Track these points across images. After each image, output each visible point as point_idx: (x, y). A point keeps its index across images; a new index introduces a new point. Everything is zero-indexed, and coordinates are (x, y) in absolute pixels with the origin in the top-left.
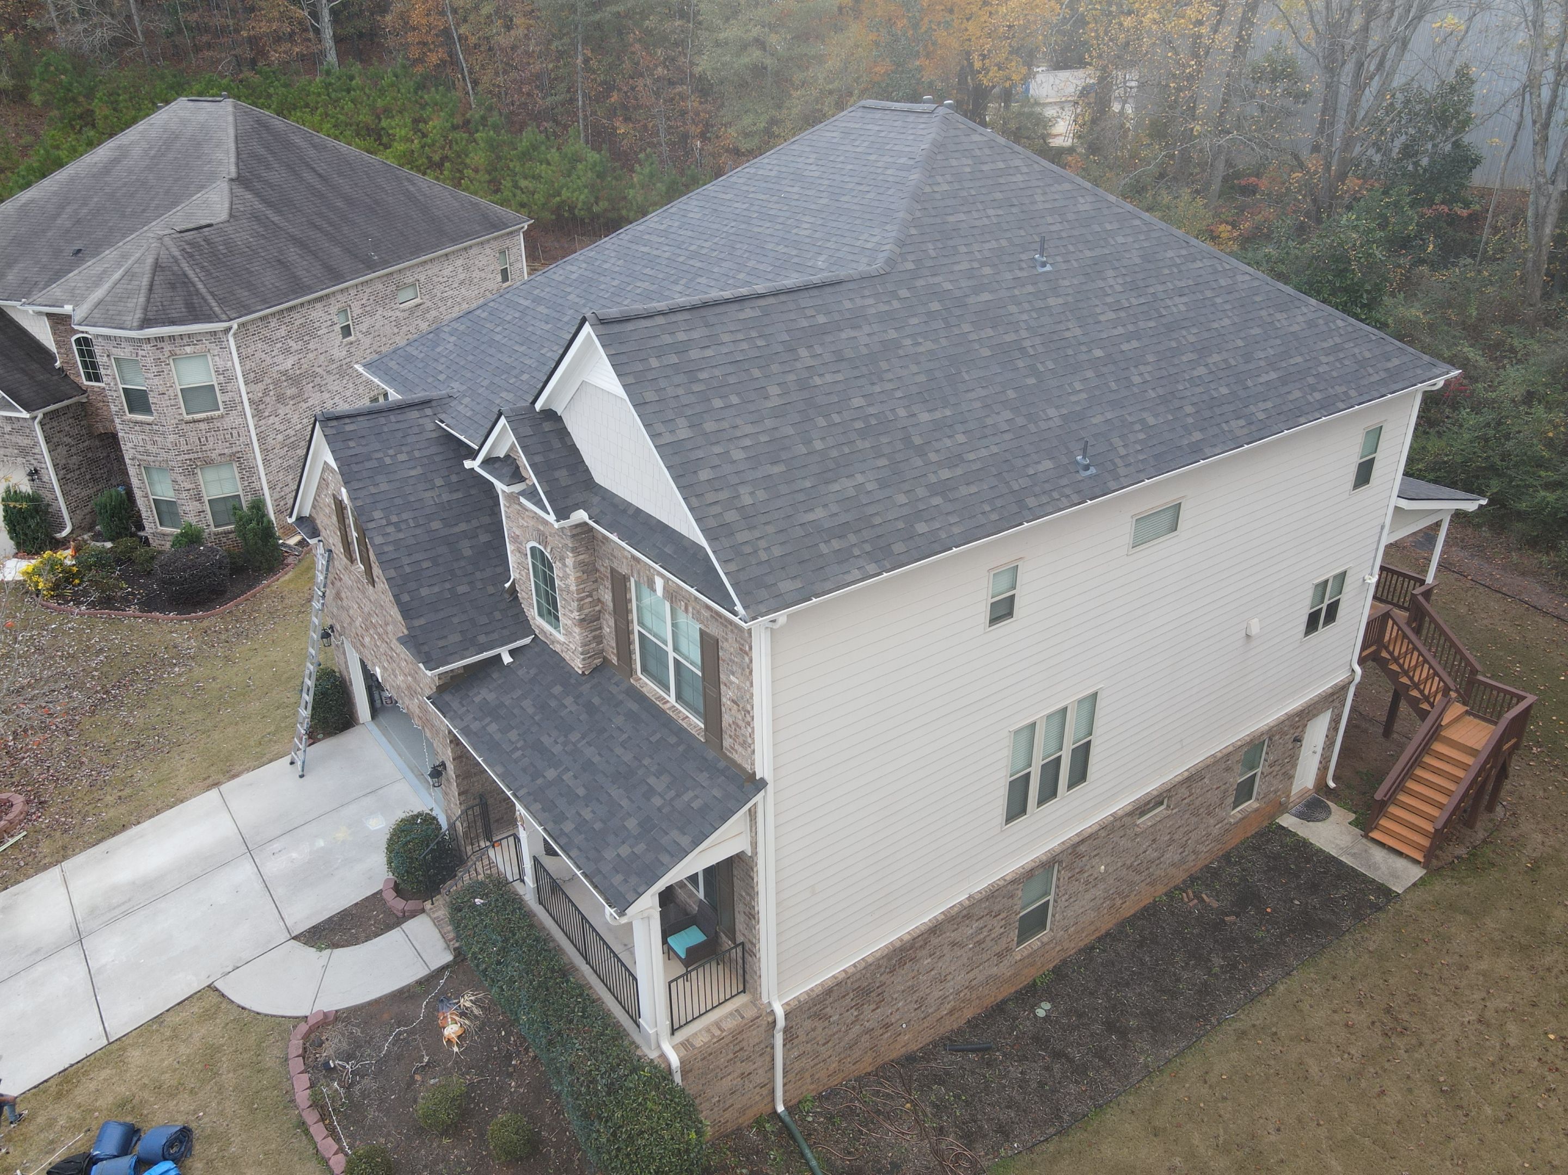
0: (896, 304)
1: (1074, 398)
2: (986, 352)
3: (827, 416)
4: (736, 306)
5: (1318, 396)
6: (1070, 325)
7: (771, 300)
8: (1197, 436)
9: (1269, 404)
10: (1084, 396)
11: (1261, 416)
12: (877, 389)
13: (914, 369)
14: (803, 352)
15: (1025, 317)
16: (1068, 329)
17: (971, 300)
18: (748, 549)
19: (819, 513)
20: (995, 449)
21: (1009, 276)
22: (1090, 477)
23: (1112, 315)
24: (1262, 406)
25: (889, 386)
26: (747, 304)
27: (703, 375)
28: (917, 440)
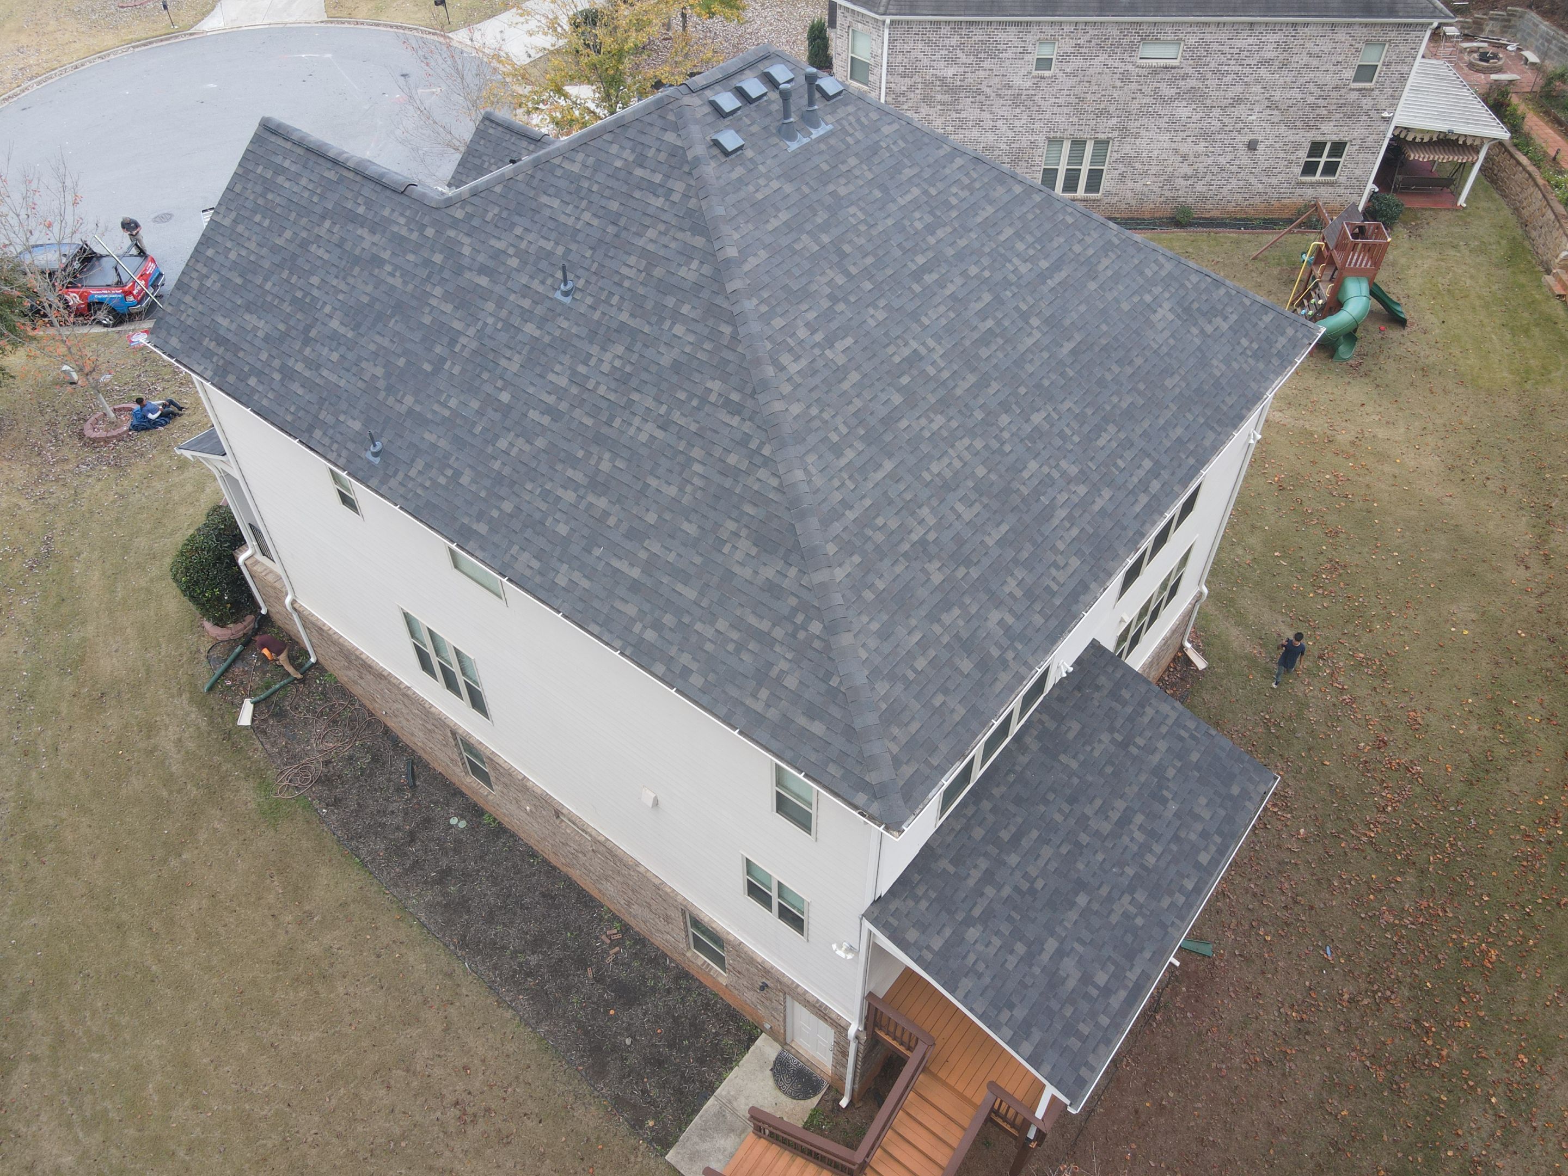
0: (415, 236)
1: (436, 407)
2: (427, 320)
3: (292, 273)
4: (329, 165)
5: (650, 635)
6: (517, 358)
7: (351, 175)
8: (482, 528)
9: (585, 583)
10: (447, 413)
11: (562, 581)
12: (335, 282)
13: (369, 289)
14: (327, 224)
15: (490, 320)
16: (509, 359)
17: (468, 275)
18: (182, 307)
19: (225, 322)
20: (342, 383)
21: (524, 280)
22: (369, 462)
23: (563, 382)
24: (577, 576)
25: (343, 286)
26: (337, 168)
27: (270, 196)
28: (313, 334)
